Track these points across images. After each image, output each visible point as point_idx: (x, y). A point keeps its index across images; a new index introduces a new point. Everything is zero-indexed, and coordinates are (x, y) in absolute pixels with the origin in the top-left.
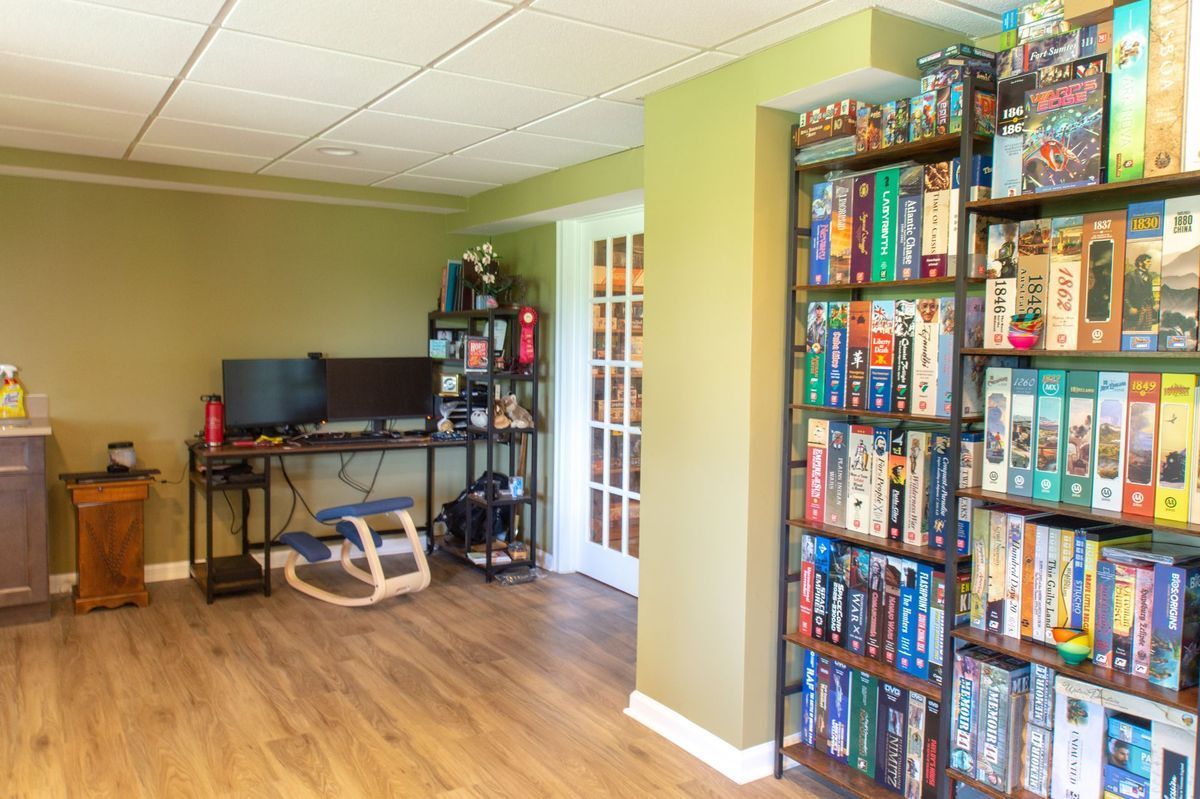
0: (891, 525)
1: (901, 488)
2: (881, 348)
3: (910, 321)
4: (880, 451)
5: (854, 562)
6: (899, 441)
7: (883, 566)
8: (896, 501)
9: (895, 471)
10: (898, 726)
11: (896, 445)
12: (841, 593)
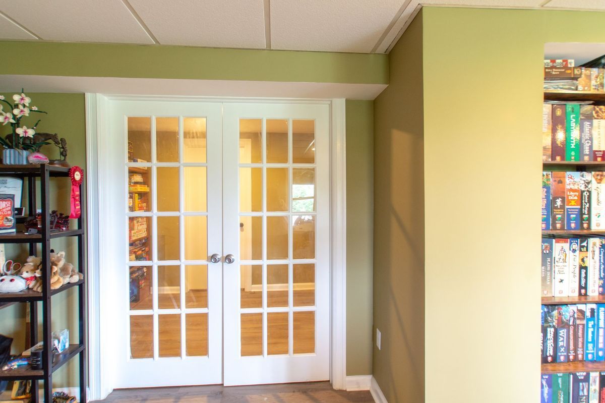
0: (581, 287)
1: (586, 268)
2: (574, 197)
3: (589, 183)
4: (574, 251)
5: (560, 314)
6: (585, 244)
7: (576, 311)
8: (583, 275)
9: (583, 260)
10: (585, 391)
11: (583, 247)
12: (552, 333)
